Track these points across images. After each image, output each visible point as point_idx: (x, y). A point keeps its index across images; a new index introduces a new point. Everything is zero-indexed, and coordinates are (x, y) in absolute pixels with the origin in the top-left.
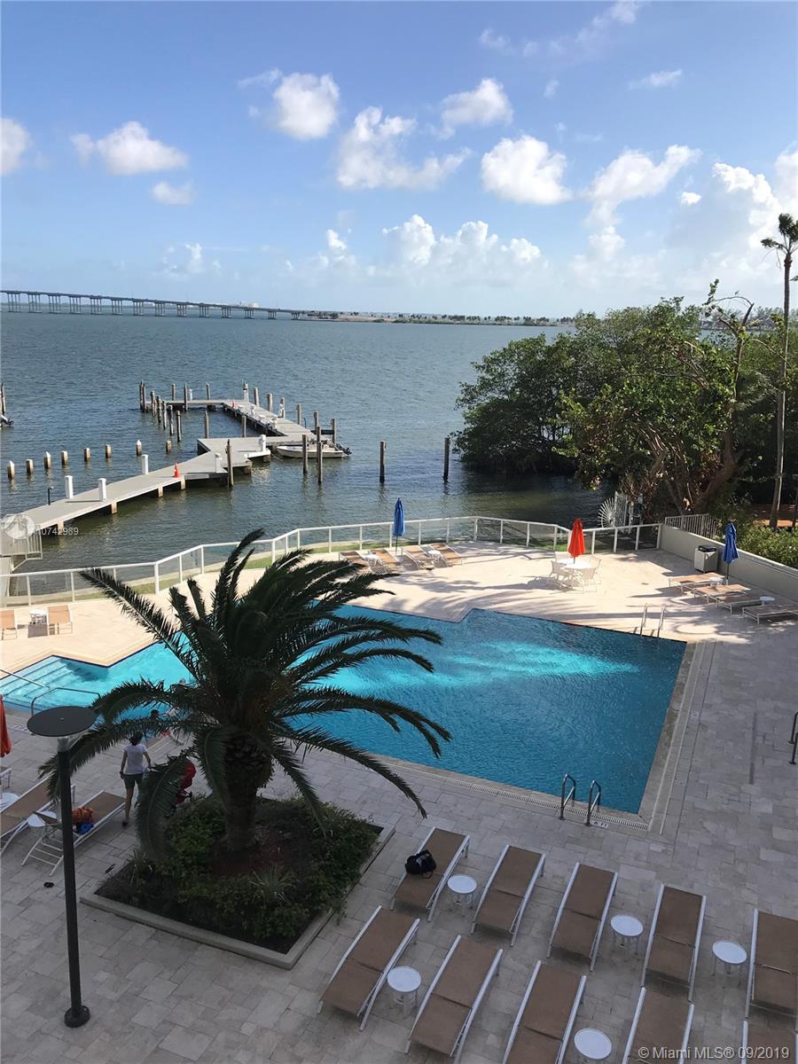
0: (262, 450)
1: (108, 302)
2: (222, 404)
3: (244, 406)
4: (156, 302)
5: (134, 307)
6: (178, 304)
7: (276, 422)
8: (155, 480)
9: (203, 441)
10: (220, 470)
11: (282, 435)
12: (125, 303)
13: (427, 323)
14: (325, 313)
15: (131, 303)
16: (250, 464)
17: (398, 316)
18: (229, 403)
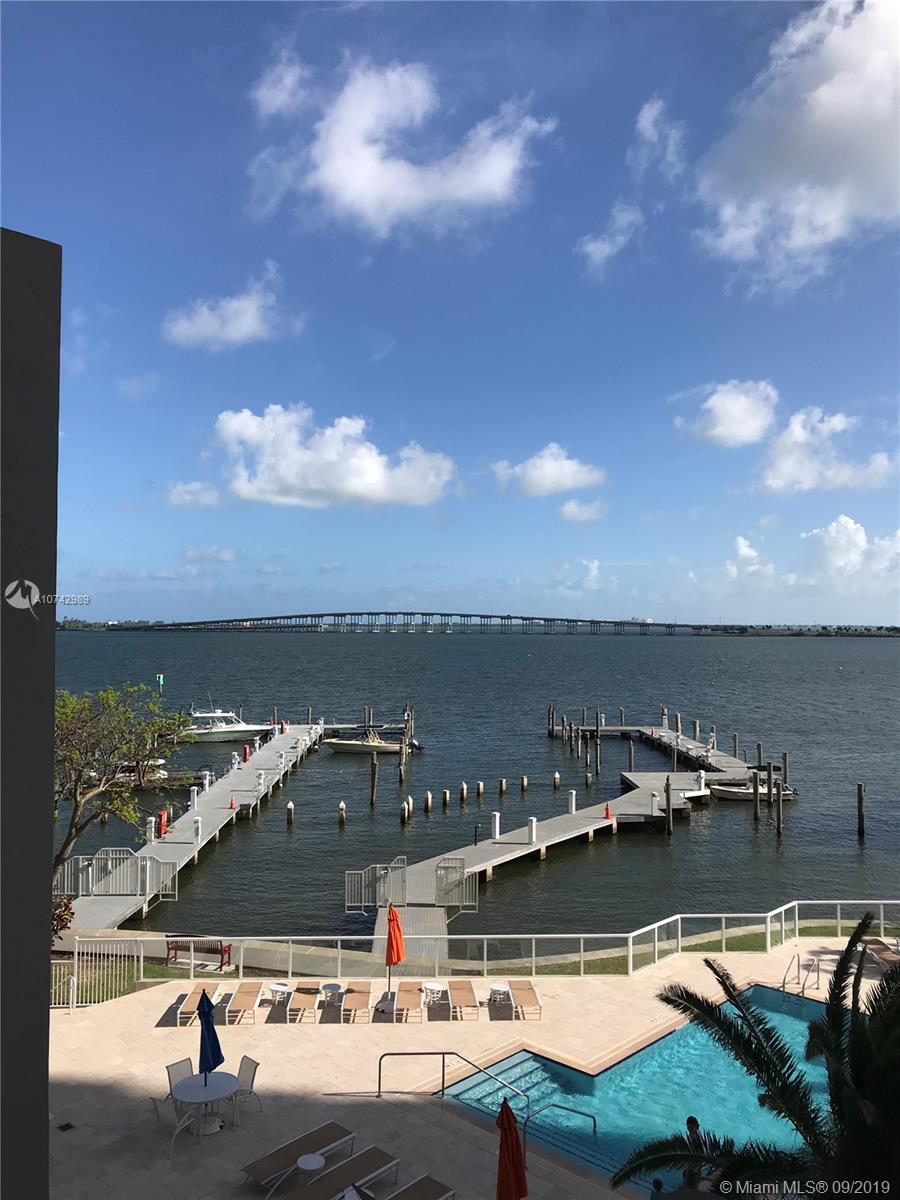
0: (700, 789)
1: (498, 621)
2: (639, 731)
3: (664, 734)
4: (545, 620)
5: (523, 625)
6: (569, 621)
7: (710, 755)
8: (585, 821)
9: (630, 776)
10: (657, 813)
11: (719, 771)
12: (514, 622)
13: (857, 636)
14: (732, 627)
15: (520, 622)
16: (689, 805)
17: (820, 629)
18: (647, 731)
